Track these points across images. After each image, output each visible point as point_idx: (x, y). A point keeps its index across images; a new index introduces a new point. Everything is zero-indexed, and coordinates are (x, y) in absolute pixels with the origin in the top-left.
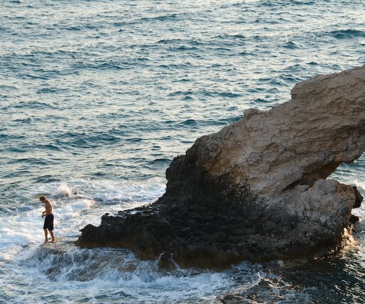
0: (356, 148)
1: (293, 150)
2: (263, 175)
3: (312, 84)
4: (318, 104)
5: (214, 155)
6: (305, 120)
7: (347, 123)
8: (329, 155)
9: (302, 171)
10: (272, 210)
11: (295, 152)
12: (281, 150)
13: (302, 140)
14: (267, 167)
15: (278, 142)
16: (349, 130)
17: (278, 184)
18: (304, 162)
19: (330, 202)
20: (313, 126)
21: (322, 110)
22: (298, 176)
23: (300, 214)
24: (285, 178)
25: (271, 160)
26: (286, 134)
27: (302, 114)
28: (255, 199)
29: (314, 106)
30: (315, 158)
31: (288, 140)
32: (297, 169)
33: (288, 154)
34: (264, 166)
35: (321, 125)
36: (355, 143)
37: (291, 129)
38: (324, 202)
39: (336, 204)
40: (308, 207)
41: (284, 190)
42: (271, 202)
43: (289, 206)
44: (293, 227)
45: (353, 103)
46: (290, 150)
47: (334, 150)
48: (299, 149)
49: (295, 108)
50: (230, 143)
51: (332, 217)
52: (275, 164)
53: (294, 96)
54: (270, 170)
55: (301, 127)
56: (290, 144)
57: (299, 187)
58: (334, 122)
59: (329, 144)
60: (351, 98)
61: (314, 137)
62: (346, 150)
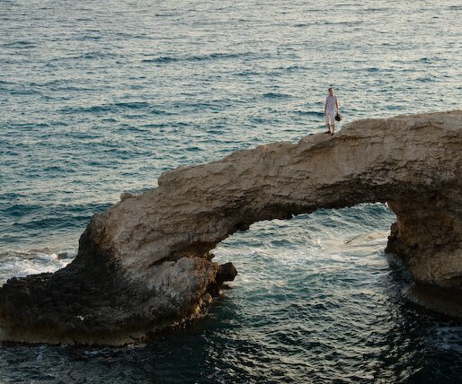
0: (217, 231)
1: (161, 230)
2: (133, 252)
3: (173, 174)
4: (178, 191)
5: (99, 231)
6: (169, 205)
7: (204, 209)
8: (193, 236)
9: (169, 249)
10: (134, 284)
11: (163, 232)
12: (148, 230)
13: (168, 222)
14: (137, 245)
15: (145, 223)
16: (209, 215)
17: (145, 260)
18: (170, 241)
19: (184, 279)
20: (176, 211)
21: (182, 197)
22: (165, 254)
23: (157, 289)
24: (152, 255)
25: (140, 239)
26: (152, 217)
27: (166, 200)
28: (123, 273)
29: (175, 193)
30: (180, 238)
31: (154, 222)
32: (163, 248)
33: (156, 234)
34: (134, 243)
35: (183, 210)
36: (215, 226)
37: (156, 213)
38: (180, 279)
39: (188, 280)
40: (165, 283)
41: (150, 266)
42: (136, 276)
43: (151, 281)
44: (144, 301)
45: (205, 192)
46: (158, 231)
47: (198, 232)
48: (166, 230)
49: (160, 194)
50: (109, 222)
51: (182, 293)
52: (144, 242)
53: (160, 183)
54: (140, 247)
55: (165, 211)
56: (157, 225)
57: (167, 263)
58: (193, 208)
59: (194, 226)
60: (203, 188)
61: (178, 220)
62: (207, 233)
